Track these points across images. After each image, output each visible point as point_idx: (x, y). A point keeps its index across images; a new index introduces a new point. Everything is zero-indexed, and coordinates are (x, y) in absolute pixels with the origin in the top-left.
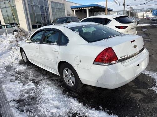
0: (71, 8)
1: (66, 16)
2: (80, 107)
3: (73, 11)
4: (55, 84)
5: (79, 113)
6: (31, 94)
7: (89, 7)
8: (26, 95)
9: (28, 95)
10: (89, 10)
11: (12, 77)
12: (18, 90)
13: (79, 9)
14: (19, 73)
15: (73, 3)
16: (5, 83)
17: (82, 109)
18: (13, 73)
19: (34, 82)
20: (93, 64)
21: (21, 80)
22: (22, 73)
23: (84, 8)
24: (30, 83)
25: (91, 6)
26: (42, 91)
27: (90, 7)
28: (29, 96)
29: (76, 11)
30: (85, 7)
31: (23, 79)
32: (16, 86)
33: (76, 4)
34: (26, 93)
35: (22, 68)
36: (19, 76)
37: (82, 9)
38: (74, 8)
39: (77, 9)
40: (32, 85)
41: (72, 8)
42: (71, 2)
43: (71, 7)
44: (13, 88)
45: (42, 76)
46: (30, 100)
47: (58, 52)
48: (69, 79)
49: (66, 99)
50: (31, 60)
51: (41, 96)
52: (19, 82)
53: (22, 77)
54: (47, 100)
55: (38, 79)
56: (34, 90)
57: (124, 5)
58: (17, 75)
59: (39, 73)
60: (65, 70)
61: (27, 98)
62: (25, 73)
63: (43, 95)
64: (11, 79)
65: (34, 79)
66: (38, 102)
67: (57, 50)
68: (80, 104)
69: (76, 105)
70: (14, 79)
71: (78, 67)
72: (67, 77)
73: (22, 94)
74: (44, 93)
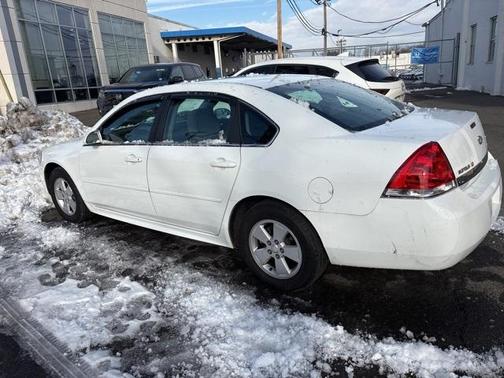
0: (164, 39)
1: (152, 61)
2: (343, 340)
3: (170, 46)
4: (215, 277)
5: (350, 358)
6: (151, 319)
7: (221, 36)
8: (135, 324)
9: (141, 322)
10: (223, 45)
11: (41, 271)
12: (91, 310)
13: (188, 41)
14: (62, 253)
15: (167, 21)
16: (23, 290)
17: (352, 342)
18: (35, 257)
19: (136, 279)
20: (384, 195)
21: (80, 276)
22: (72, 251)
23: (207, 40)
24: (125, 282)
26: (186, 302)
27: (225, 35)
28: (145, 324)
29: (180, 47)
30: (210, 37)
31: (89, 272)
32: (75, 296)
33: (179, 24)
34: (131, 316)
35: (63, 236)
36: (66, 262)
37: (200, 40)
38: (173, 38)
39: (182, 41)
40: (139, 291)
41: (167, 38)
42: (160, 19)
43: (162, 33)
44: (69, 306)
45: (155, 256)
46: (157, 338)
47: (237, 168)
48: (273, 255)
49: (283, 320)
50: (97, 205)
51: (191, 319)
52: (76, 282)
53: (79, 264)
54: (220, 332)
55: (144, 266)
56: (153, 303)
57: (324, 32)
58: (54, 260)
59: (138, 249)
60: (262, 227)
61: (141, 334)
62: (83, 252)
63: (195, 316)
64: (43, 279)
65: (130, 269)
66: (191, 339)
67: (230, 161)
68: (340, 329)
69: (328, 336)
70: (53, 275)
71: (321, 211)
72: (269, 247)
73: (114, 320)
74: (195, 309)
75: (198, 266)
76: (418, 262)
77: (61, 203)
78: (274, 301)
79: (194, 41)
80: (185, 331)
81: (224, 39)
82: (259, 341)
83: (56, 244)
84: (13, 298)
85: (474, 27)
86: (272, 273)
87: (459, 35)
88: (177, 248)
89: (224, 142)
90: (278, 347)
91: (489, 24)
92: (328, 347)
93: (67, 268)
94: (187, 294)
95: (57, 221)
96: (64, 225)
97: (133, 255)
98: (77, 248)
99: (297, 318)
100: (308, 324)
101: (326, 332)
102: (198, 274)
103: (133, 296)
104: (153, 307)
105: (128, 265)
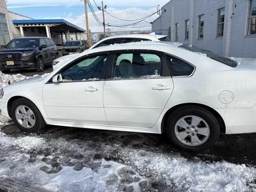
0: (14, 24)
2: (249, 171)
4: (152, 151)
6: (142, 180)
7: (50, 23)
8: (135, 185)
10: (51, 29)
11: (38, 165)
12: (99, 182)
13: (30, 26)
14: (41, 152)
15: (16, 14)
16: (37, 179)
17: (253, 171)
18: (23, 157)
21: (70, 164)
22: (47, 150)
23: (41, 25)
25: (54, 23)
26: (150, 166)
27: (52, 23)
30: (43, 24)
34: (129, 181)
35: (33, 142)
36: (51, 157)
37: (37, 25)
38: (21, 24)
39: (26, 26)
40: (117, 167)
41: (16, 23)
43: (13, 21)
45: (106, 145)
47: (172, 89)
48: (190, 134)
49: (212, 166)
50: (53, 119)
51: (164, 175)
52: (72, 167)
53: (61, 157)
54: (188, 179)
55: (105, 151)
56: (134, 171)
57: (104, 24)
58: (42, 157)
60: (183, 120)
61: (144, 190)
62: (56, 149)
63: (165, 173)
64: (44, 169)
65: (98, 155)
66: (176, 187)
67: (166, 86)
68: (244, 165)
69: (242, 170)
70: (50, 166)
71: (226, 107)
72: (187, 130)
73: (120, 185)
74: (162, 170)
75: (136, 147)
77: (20, 121)
78: (196, 158)
79: (34, 26)
80: (169, 183)
81: (51, 25)
83: (32, 147)
84: (36, 186)
85: (176, 24)
86: (188, 144)
87: (170, 28)
88: (113, 139)
90: (226, 181)
91: (184, 23)
92: (246, 175)
93: (54, 160)
94: (149, 162)
95: (18, 133)
97: (92, 146)
98: (49, 147)
99: (218, 164)
100: (227, 167)
101: (240, 169)
102: (142, 151)
103: (117, 169)
104: (137, 173)
105: (94, 152)
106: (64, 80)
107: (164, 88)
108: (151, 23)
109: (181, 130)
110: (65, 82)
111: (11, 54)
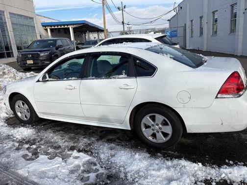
0: (43, 26)
2: (204, 170)
3: (46, 30)
5: (211, 178)
6: (100, 172)
7: (73, 25)
8: (92, 176)
9: (96, 174)
10: (75, 30)
11: (22, 152)
12: (63, 171)
13: (56, 27)
14: (30, 142)
15: (44, 17)
16: (16, 165)
18: (14, 145)
19: (79, 151)
20: (217, 97)
21: (47, 154)
22: (34, 140)
23: (66, 27)
24: (75, 153)
25: (77, 24)
26: (113, 160)
27: (75, 24)
28: (98, 174)
29: (52, 30)
30: (67, 25)
31: (51, 150)
32: (50, 165)
33: (50, 19)
34: (88, 172)
35: (25, 132)
36: (34, 146)
37: (63, 27)
38: (48, 26)
39: (53, 27)
40: (85, 157)
41: (45, 26)
42: (41, 16)
43: (42, 23)
44: (49, 171)
45: (84, 138)
46: (108, 182)
47: (136, 88)
48: (155, 131)
49: (169, 163)
51: (122, 169)
52: (47, 157)
53: (42, 147)
54: (141, 174)
55: (81, 144)
56: (97, 163)
57: (123, 23)
58: (27, 146)
59: (72, 135)
60: (148, 118)
61: (98, 180)
62: (41, 140)
63: (123, 167)
64: (25, 156)
65: (73, 146)
66: (128, 180)
67: (131, 86)
68: (200, 164)
69: (196, 169)
70: (30, 154)
71: (184, 107)
72: (152, 128)
73: (79, 175)
74: (122, 163)
75: (110, 141)
76: (233, 128)
77: (19, 114)
78: (159, 154)
79: (59, 27)
80: (122, 176)
81: (75, 26)
82: (164, 176)
83: (23, 137)
84: (13, 170)
85: (192, 21)
87: (185, 25)
88: (93, 133)
89: (126, 76)
90: (175, 178)
92: (198, 174)
93: (36, 149)
94: (113, 156)
95: (17, 124)
96: (23, 126)
97: (71, 138)
98: (36, 138)
99: (176, 161)
100: (183, 164)
101: (194, 167)
102: (113, 145)
103: (83, 161)
104: (98, 165)
105: (71, 144)
106: (50, 79)
107: (129, 87)
108: (169, 20)
109: (147, 127)
110: (51, 81)
111: (31, 54)
